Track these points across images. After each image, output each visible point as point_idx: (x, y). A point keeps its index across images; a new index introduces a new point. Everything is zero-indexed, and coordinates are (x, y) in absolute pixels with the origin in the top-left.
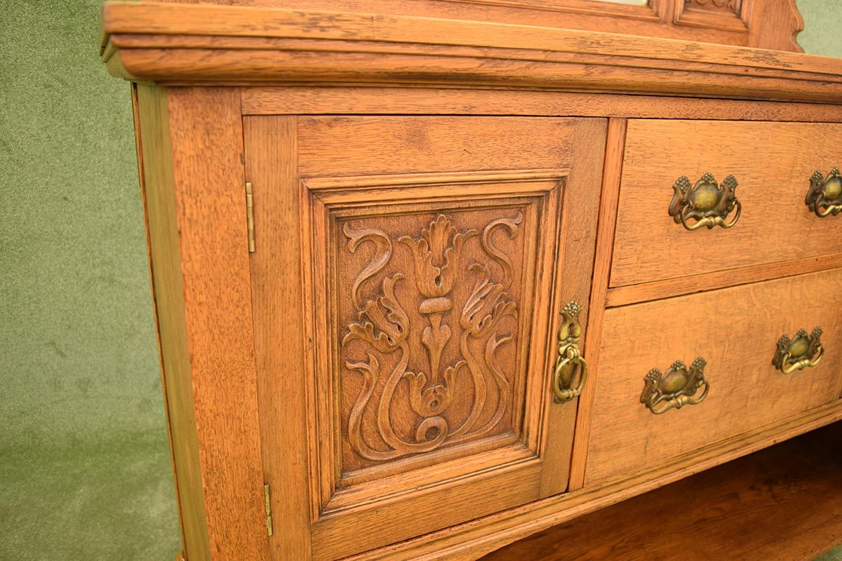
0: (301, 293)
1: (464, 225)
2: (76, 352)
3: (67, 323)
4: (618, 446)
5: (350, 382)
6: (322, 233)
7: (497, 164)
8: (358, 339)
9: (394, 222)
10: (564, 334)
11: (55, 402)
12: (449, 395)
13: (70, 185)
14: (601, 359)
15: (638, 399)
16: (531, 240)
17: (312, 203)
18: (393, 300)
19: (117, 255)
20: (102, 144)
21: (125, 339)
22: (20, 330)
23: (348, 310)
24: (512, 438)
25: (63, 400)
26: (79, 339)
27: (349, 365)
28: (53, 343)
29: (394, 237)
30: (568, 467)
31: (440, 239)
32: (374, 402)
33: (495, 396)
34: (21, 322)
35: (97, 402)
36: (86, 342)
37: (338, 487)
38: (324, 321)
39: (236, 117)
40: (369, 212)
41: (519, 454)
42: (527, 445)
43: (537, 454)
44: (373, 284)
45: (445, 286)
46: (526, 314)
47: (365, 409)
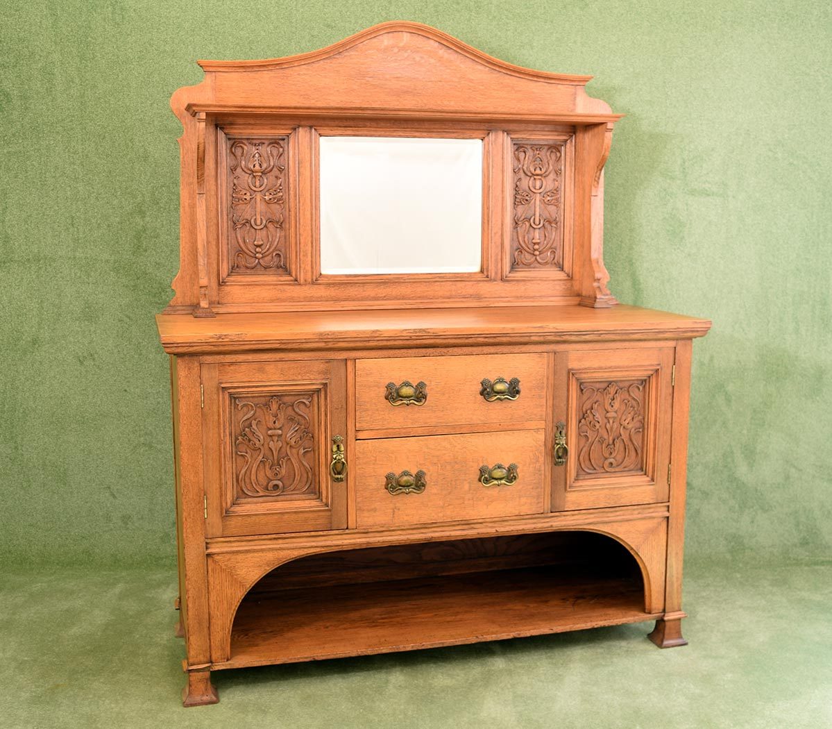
0: (219, 423)
1: (285, 401)
2: (123, 495)
3: (120, 474)
4: (375, 510)
5: (240, 460)
6: (227, 402)
7: (296, 378)
8: (242, 443)
9: (256, 399)
10: (335, 449)
11: (105, 531)
12: (283, 471)
13: (128, 382)
14: (357, 463)
15: (384, 487)
16: (316, 408)
17: (223, 392)
18: (256, 429)
19: (155, 429)
20: (151, 356)
21: (157, 488)
22: (89, 477)
23: (238, 431)
24: (315, 497)
25: (111, 530)
26: (126, 486)
27: (239, 453)
28: (109, 488)
29: (256, 405)
30: (346, 516)
31: (274, 407)
32: (249, 470)
33: (305, 475)
34: (91, 472)
35: (134, 533)
36: (131, 488)
37: (233, 504)
38: (228, 434)
39: (198, 364)
40: (245, 395)
41: (318, 504)
42: (322, 500)
43: (327, 505)
44: (248, 422)
45: (277, 425)
46: (317, 439)
47: (246, 472)
